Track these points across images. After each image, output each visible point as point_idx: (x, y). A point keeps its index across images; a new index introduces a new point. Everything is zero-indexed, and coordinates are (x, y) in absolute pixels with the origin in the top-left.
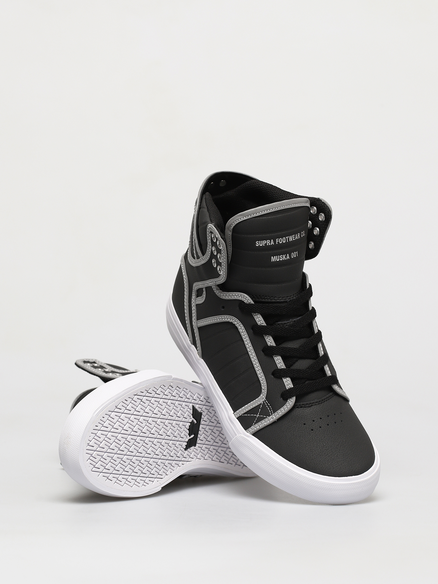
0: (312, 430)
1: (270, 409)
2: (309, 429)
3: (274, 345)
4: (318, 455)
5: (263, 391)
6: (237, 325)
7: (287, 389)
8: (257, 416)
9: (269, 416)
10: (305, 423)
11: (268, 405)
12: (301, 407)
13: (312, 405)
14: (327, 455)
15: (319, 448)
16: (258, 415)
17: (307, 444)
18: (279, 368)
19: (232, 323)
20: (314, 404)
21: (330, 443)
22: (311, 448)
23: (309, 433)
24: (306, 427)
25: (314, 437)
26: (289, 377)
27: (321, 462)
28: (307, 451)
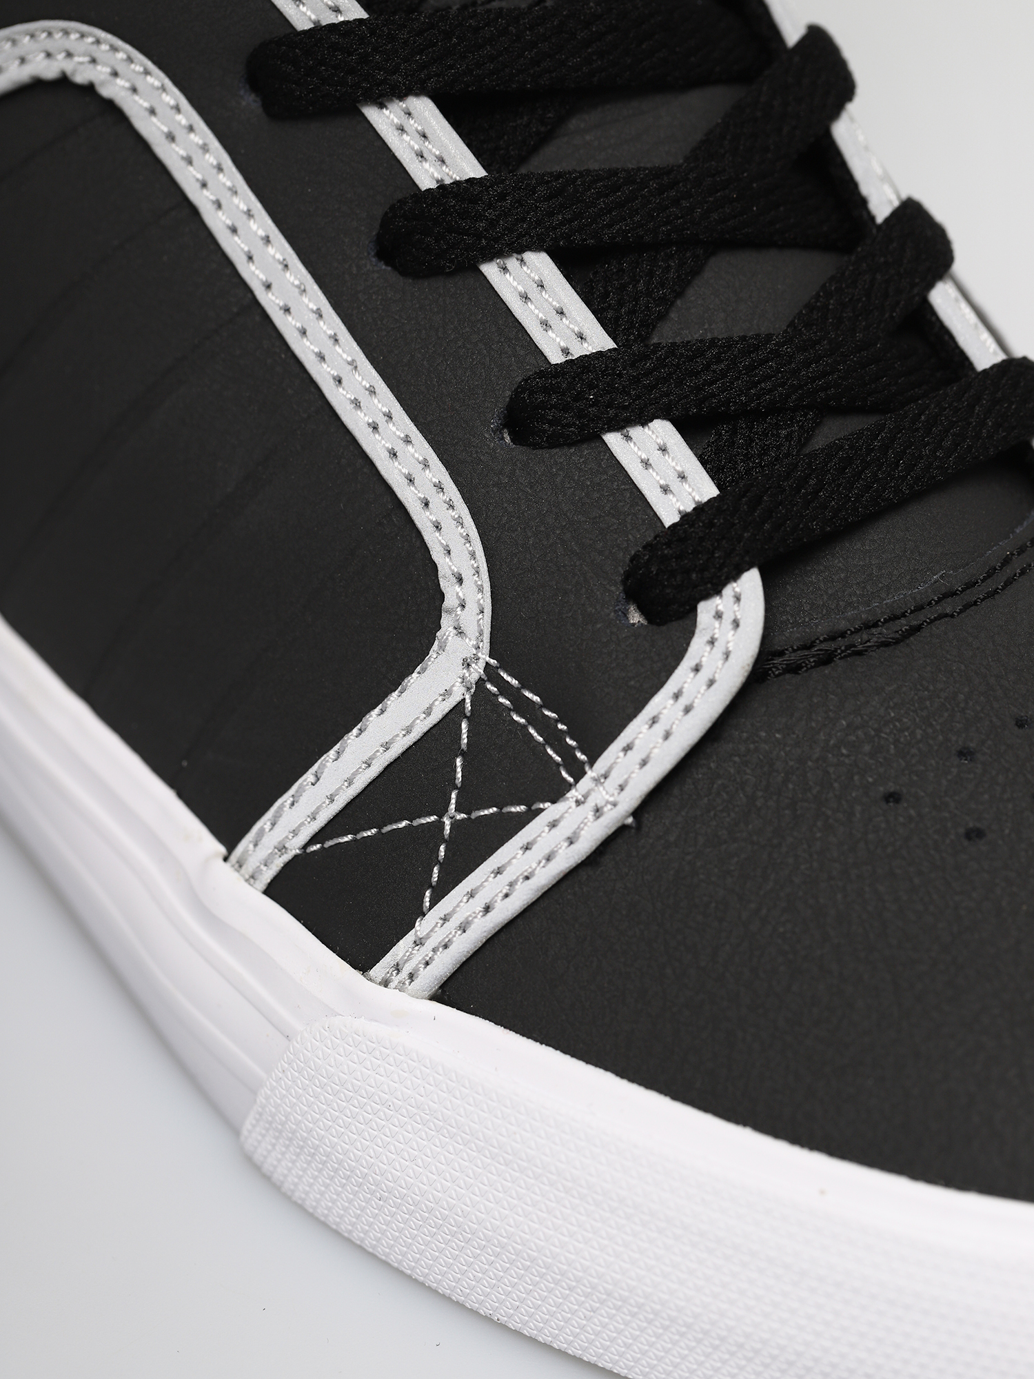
0: (974, 834)
1: (554, 739)
3: (474, 170)
5: (452, 593)
6: (114, 90)
7: (669, 518)
8: (447, 822)
9: (557, 792)
10: (891, 787)
11: (521, 705)
12: (827, 659)
13: (918, 628)
16: (453, 814)
18: (556, 358)
19: (64, 81)
20: (930, 614)
23: (958, 868)
24: (909, 818)
26: (666, 415)
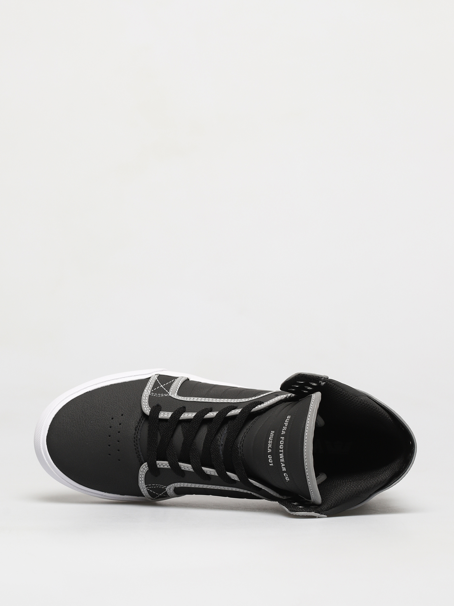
2: (115, 416)
3: (206, 417)
4: (85, 410)
7: (160, 412)
14: (79, 418)
15: (90, 415)
17: (102, 407)
18: (183, 413)
21: (90, 427)
22: (95, 408)
23: (111, 415)
24: (119, 415)
25: (104, 417)
26: (171, 419)
27: (76, 409)
28: (94, 404)
